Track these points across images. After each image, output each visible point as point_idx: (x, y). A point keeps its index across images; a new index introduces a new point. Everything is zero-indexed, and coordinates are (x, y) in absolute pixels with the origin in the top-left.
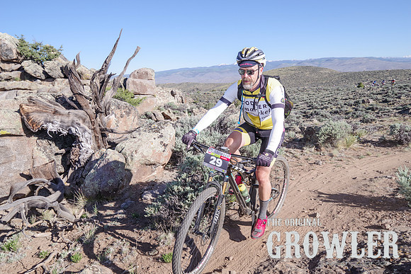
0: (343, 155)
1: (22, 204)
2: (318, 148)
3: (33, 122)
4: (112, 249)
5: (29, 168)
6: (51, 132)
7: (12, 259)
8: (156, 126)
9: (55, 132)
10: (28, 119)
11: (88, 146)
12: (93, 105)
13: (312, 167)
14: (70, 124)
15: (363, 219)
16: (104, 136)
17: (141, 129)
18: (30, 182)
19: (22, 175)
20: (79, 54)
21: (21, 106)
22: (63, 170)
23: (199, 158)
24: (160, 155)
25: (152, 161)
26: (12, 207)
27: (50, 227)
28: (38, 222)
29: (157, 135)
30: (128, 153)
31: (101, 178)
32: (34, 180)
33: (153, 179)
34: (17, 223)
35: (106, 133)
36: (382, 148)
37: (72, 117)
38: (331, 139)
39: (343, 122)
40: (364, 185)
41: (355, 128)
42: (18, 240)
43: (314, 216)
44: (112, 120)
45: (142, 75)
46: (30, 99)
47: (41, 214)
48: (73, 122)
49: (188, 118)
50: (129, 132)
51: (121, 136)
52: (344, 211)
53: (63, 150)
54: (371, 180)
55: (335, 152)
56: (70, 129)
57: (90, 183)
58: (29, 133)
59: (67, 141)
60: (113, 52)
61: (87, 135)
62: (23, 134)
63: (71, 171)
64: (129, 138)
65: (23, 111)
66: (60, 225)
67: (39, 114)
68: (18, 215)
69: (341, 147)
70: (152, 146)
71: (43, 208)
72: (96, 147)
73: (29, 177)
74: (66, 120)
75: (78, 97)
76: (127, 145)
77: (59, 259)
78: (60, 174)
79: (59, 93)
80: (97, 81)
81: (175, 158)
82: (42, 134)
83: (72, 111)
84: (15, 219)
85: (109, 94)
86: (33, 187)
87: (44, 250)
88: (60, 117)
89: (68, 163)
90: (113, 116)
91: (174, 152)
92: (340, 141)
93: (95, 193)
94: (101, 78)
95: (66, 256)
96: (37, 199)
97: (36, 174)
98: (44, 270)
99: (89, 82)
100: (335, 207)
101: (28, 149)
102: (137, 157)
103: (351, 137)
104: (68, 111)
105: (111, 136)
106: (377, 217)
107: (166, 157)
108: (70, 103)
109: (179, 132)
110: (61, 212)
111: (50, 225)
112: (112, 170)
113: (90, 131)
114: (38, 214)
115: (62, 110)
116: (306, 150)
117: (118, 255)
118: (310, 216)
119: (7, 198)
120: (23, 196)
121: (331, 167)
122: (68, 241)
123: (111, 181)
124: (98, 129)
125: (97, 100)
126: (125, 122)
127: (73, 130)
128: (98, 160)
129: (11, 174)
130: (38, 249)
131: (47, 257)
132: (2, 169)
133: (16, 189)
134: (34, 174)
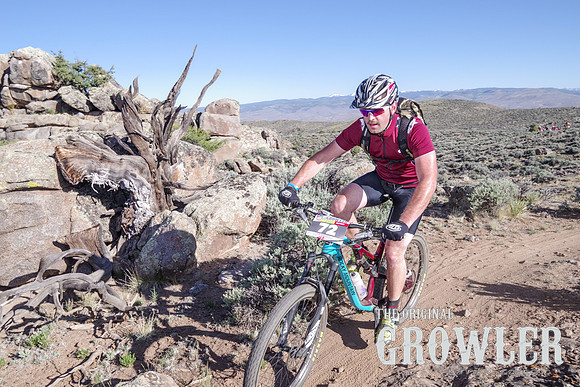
0: (505, 228)
1: (55, 284)
2: (469, 217)
3: (73, 172)
4: (176, 350)
5: (66, 234)
6: (96, 186)
7: (40, 358)
8: (241, 180)
9: (102, 186)
10: (67, 167)
11: (146, 205)
12: (155, 150)
13: (461, 245)
14: (122, 175)
15: (534, 321)
16: (168, 192)
17: (219, 184)
18: (66, 254)
19: (56, 244)
20: (136, 79)
21: (57, 149)
22: (111, 239)
23: (299, 227)
24: (244, 221)
25: (234, 229)
26: (42, 287)
27: (93, 316)
28: (76, 310)
29: (241, 193)
30: (201, 216)
31: (163, 250)
32: (71, 251)
33: (233, 254)
34: (47, 308)
35: (171, 188)
36: (564, 221)
37: (125, 166)
38: (488, 205)
39: (507, 181)
40: (535, 273)
41: (524, 190)
42: (48, 333)
43: (462, 313)
44: (179, 171)
45: (222, 108)
46: (70, 140)
47: (80, 298)
48: (126, 172)
49: (286, 170)
50: (203, 189)
51: (190, 193)
52: (506, 309)
53: (112, 212)
54: (546, 265)
55: (494, 223)
56: (122, 182)
57: (147, 257)
58: (66, 186)
59: (117, 199)
60: (184, 76)
61: (145, 190)
62: (59, 187)
63: (122, 241)
64: (203, 196)
65: (60, 156)
66: (106, 314)
67: (81, 161)
68: (49, 299)
69: (503, 217)
70: (234, 208)
71: (82, 290)
72: (157, 207)
73: (65, 247)
74: (117, 169)
75: (135, 138)
76: (200, 207)
77: (104, 361)
78: (107, 243)
79: (108, 132)
80: (161, 117)
81: (266, 226)
82: (84, 188)
83: (125, 157)
84: (45, 304)
85: (176, 134)
86: (70, 261)
87: (83, 348)
88: (109, 165)
89: (118, 230)
90: (182, 164)
91: (265, 218)
92: (502, 209)
93: (154, 272)
94: (166, 113)
95: (113, 357)
96: (76, 277)
97: (75, 242)
98: (83, 377)
99: (149, 117)
100: (492, 302)
101: (65, 209)
102: (213, 223)
103: (518, 202)
104: (119, 157)
105: (177, 193)
106: (554, 319)
107: (253, 224)
108: (122, 147)
109: (272, 189)
110: (107, 296)
111: (92, 313)
112: (179, 240)
113: (149, 185)
114: (77, 299)
115: (112, 155)
116: (453, 219)
117: (184, 358)
118: (456, 314)
119: (35, 275)
120: (56, 273)
121: (487, 245)
122: (116, 336)
123: (176, 256)
124: (160, 182)
125: (159, 142)
126: (198, 174)
127: (126, 182)
128: (159, 226)
129: (42, 242)
130: (76, 346)
131: (88, 358)
132: (28, 234)
133: (48, 263)
134: (73, 243)
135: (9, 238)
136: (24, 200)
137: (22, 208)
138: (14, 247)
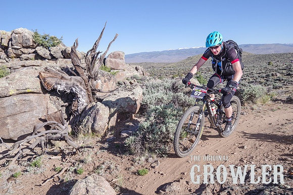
0: (260, 109)
2: (242, 103)
3: (48, 84)
4: (103, 166)
5: (45, 115)
6: (59, 91)
7: (38, 171)
8: (130, 87)
9: (62, 91)
10: (45, 82)
11: (83, 100)
12: (87, 73)
14: (72, 86)
15: (279, 150)
16: (94, 94)
17: (119, 89)
18: (46, 123)
19: (40, 119)
20: (77, 41)
21: (40, 73)
22: (66, 117)
24: (132, 107)
25: (127, 110)
26: (34, 140)
28: (54, 149)
29: (130, 93)
30: (111, 105)
34: (38, 150)
35: (95, 92)
36: (289, 105)
37: (73, 81)
38: (252, 98)
40: (277, 128)
41: (268, 91)
43: (243, 147)
44: (99, 84)
45: (116, 56)
46: (46, 69)
48: (74, 84)
50: (111, 92)
51: (104, 94)
52: (264, 145)
53: (67, 104)
54: (282, 125)
55: (255, 106)
56: (72, 89)
58: (45, 91)
59: (69, 97)
60: (101, 37)
61: (83, 93)
62: (41, 92)
63: (72, 117)
64: (112, 95)
65: (42, 77)
67: (52, 79)
68: (39, 145)
69: (259, 103)
70: (127, 101)
71: (56, 140)
72: (89, 101)
73: (45, 121)
74: (69, 83)
75: (77, 68)
77: (69, 172)
78: (65, 119)
79: (65, 66)
80: (90, 57)
81: (143, 110)
82: (53, 92)
83: (72, 77)
84: (37, 148)
85: (97, 65)
86: (48, 127)
87: (57, 166)
88: (65, 81)
89: (70, 112)
90: (100, 80)
91: (142, 105)
92: (259, 99)
94: (92, 55)
95: (73, 170)
98: (59, 179)
100: (257, 142)
101: (44, 102)
102: (117, 107)
103: (266, 97)
104: (70, 77)
105: (98, 94)
106: (289, 149)
107: (136, 108)
108: (71, 72)
109: (145, 92)
110: (69, 142)
113: (85, 91)
114: (52, 145)
115: (66, 76)
117: (108, 170)
118: (239, 148)
119: (31, 134)
121: (252, 117)
122: (73, 161)
123: (100, 123)
124: (90, 89)
125: (89, 70)
126: (107, 85)
127: (74, 89)
129: (33, 119)
130: (54, 166)
131: (60, 171)
132: (27, 115)
133: (38, 128)
134: (49, 119)
135: (18, 117)
136: (24, 98)
137: (24, 102)
138: (20, 121)
